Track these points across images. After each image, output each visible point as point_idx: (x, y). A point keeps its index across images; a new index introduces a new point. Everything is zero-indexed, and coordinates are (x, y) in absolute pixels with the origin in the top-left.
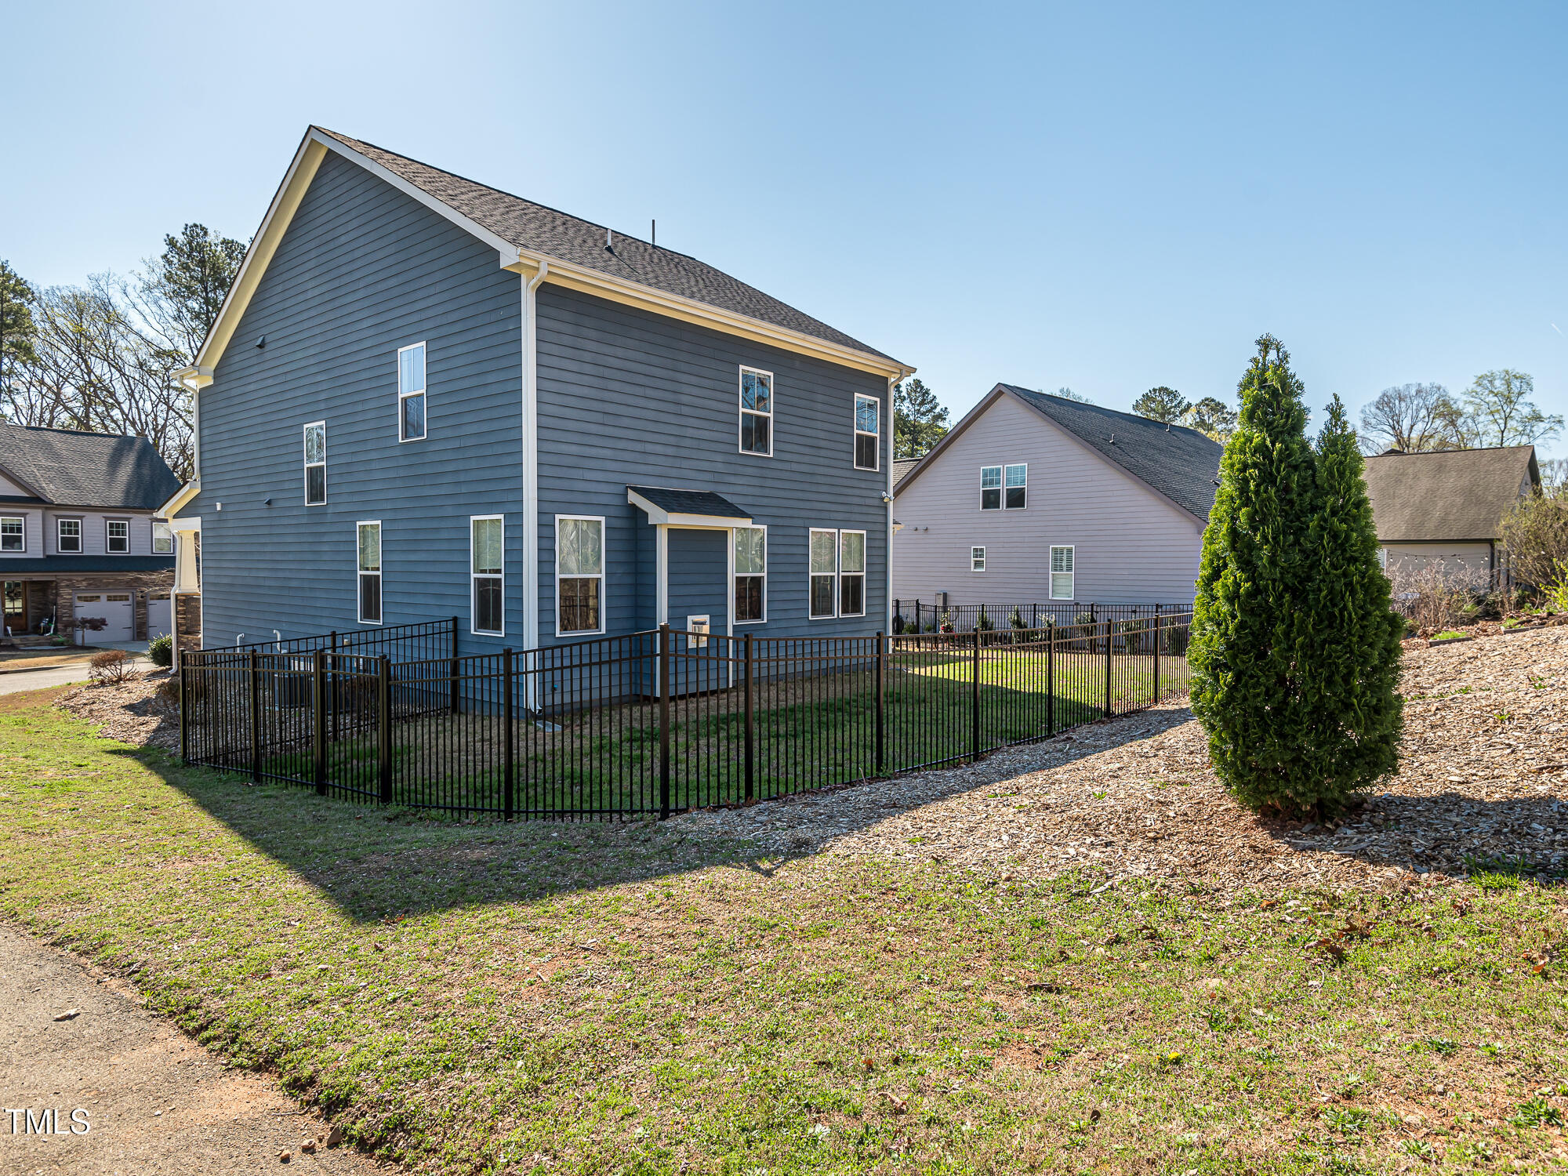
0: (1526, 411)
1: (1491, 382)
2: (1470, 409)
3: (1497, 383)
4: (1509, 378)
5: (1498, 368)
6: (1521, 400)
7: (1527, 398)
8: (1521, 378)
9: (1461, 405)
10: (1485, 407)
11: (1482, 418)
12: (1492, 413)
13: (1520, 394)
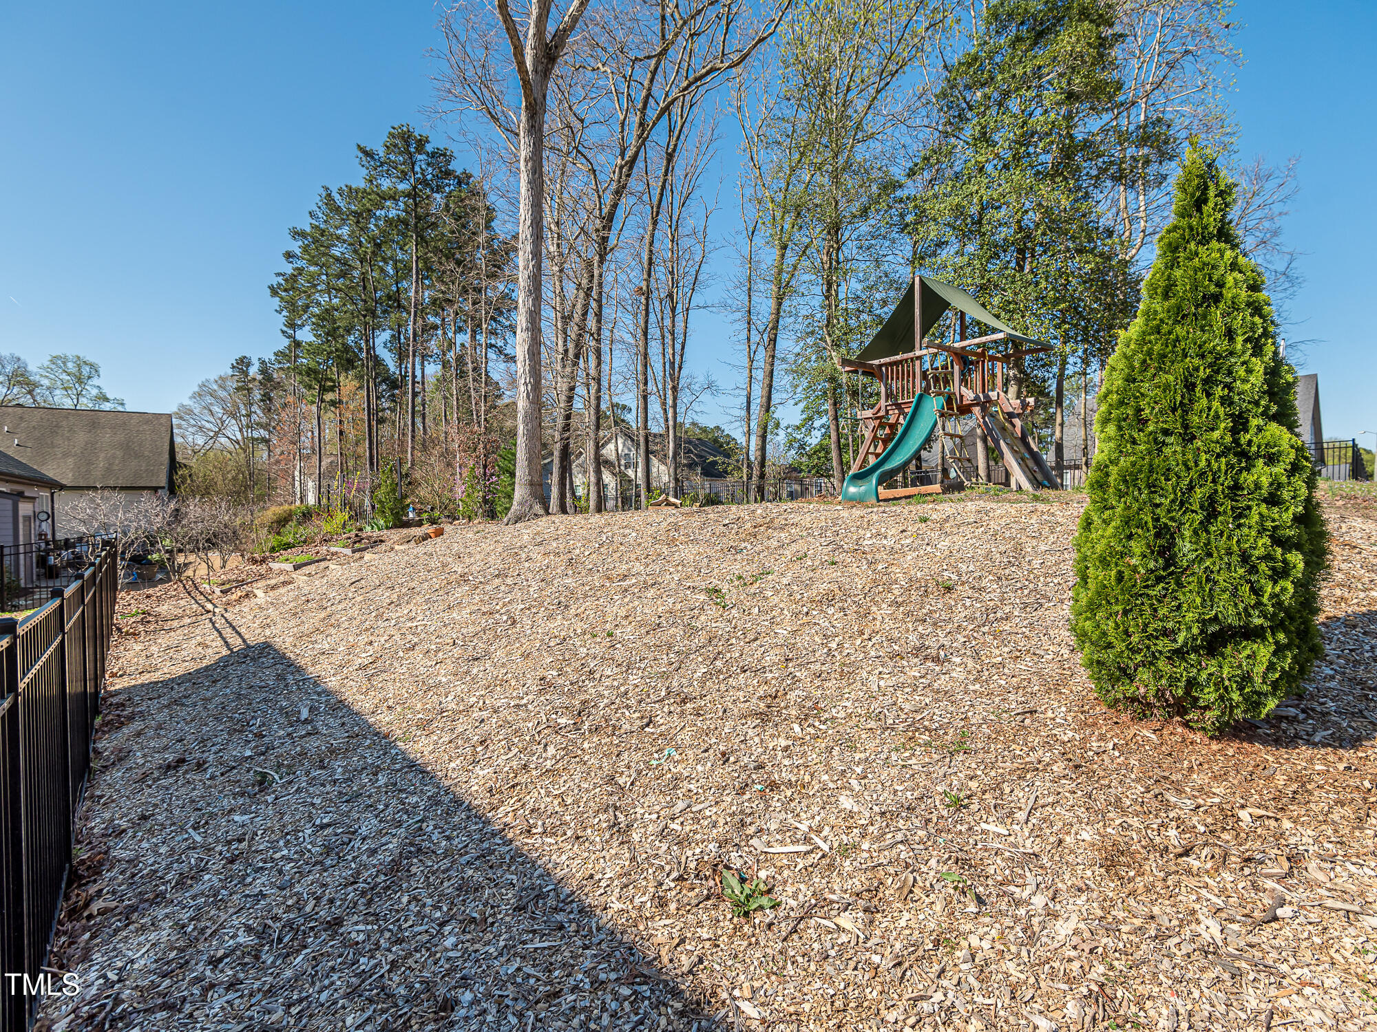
0: (94, 392)
1: (64, 363)
2: (45, 382)
3: (70, 365)
4: (80, 363)
5: (71, 353)
6: (90, 382)
7: (95, 381)
8: (92, 366)
9: (37, 378)
10: (59, 383)
11: (57, 392)
12: (66, 389)
13: (89, 378)
